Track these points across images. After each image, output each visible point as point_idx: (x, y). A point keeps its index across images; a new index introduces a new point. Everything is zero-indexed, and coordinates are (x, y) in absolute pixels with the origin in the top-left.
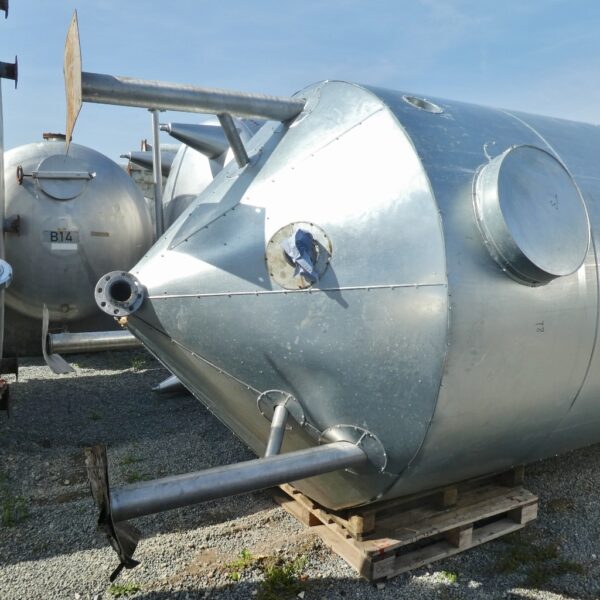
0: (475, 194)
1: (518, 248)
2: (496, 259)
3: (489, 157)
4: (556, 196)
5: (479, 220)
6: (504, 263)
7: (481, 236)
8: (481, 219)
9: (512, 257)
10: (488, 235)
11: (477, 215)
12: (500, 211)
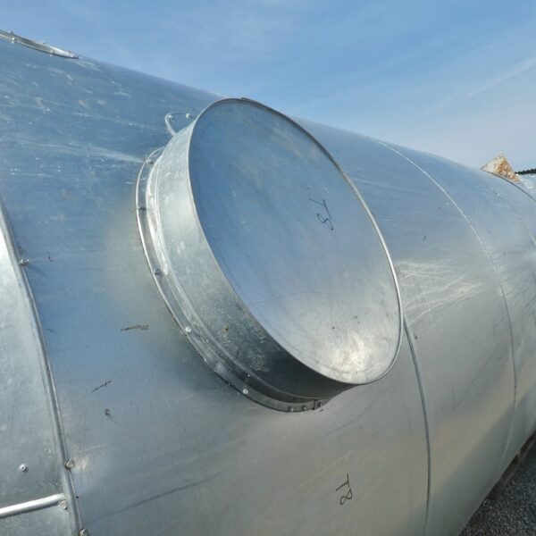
0: (143, 209)
1: (269, 339)
2: (220, 368)
3: (173, 133)
4: (325, 205)
5: (159, 273)
6: (242, 376)
7: (172, 315)
8: (165, 271)
9: (259, 361)
10: (189, 312)
11: (153, 261)
12: (205, 244)
